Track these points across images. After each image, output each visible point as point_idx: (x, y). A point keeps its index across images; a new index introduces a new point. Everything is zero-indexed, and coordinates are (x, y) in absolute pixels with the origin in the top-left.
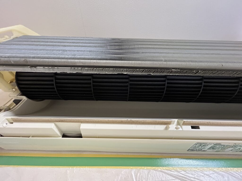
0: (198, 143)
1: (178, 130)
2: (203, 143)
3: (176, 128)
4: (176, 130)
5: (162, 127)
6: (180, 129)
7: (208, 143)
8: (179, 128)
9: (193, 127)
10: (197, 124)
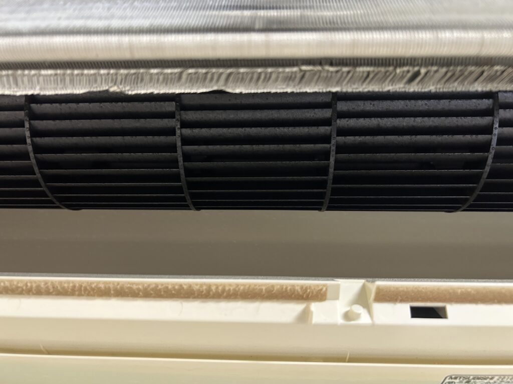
0: (456, 378)
1: (352, 322)
2: (474, 379)
3: (347, 316)
4: (342, 326)
5: (288, 311)
6: (364, 319)
7: (496, 378)
8: (358, 316)
9: (417, 313)
10: (435, 300)
